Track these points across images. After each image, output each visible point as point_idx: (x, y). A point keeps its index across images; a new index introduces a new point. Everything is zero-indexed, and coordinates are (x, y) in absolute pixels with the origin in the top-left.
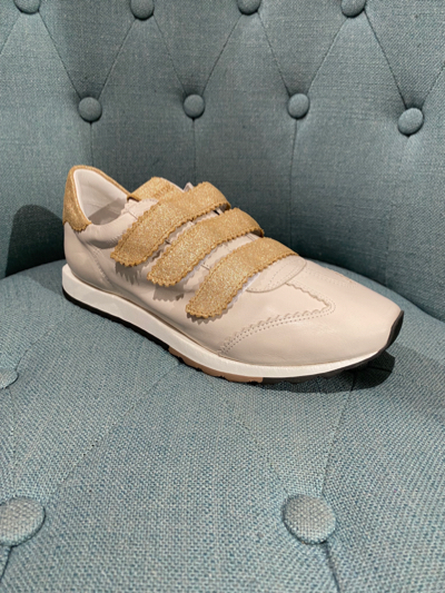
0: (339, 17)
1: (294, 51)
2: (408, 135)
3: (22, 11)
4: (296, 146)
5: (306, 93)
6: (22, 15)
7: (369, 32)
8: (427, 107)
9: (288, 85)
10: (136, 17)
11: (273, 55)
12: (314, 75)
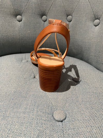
1: (69, 5)
2: (96, 26)
5: (72, 16)
12: (74, 11)
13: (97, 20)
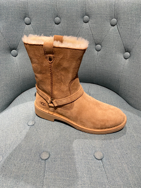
0: (110, 25)
1: (98, 34)
2: (126, 59)
3: (26, 24)
4: (97, 59)
5: (100, 45)
6: (26, 25)
7: (118, 31)
8: (131, 53)
9: (96, 43)
10: (56, 24)
11: (92, 34)
12: (103, 41)
13: (128, 53)
